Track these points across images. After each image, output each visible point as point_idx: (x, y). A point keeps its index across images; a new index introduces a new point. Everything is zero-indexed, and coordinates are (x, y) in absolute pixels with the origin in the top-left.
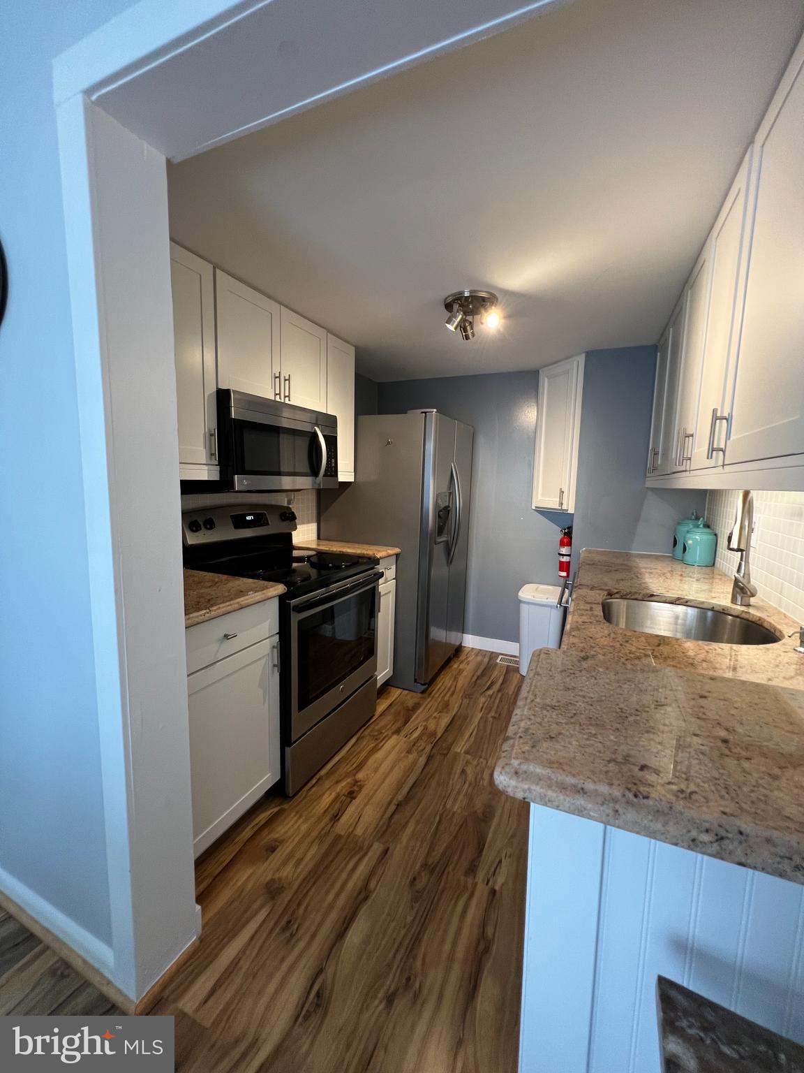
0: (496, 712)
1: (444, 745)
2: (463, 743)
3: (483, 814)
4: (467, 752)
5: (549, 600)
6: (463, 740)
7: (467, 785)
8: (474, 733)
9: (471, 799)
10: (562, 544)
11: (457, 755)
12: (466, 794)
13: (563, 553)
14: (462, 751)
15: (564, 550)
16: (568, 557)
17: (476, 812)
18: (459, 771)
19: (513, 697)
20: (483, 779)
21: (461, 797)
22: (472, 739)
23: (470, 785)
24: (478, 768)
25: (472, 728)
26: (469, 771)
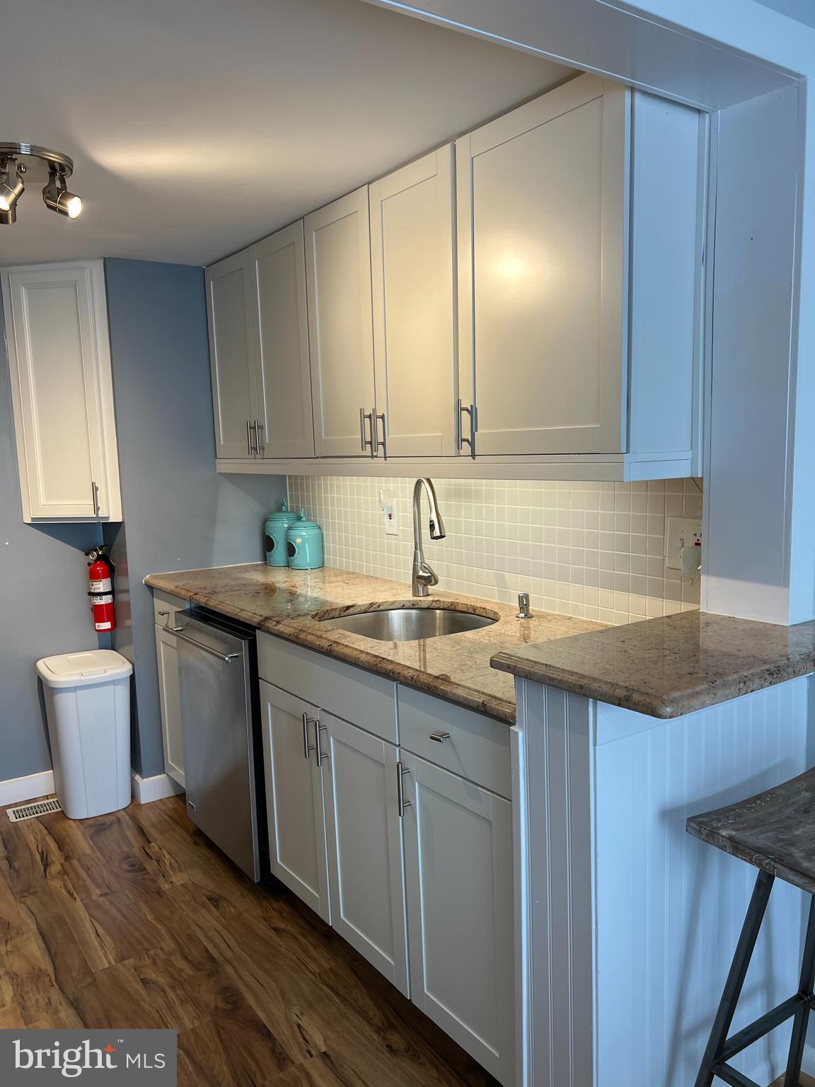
0: (99, 886)
1: (74, 974)
2: (101, 953)
3: (227, 1002)
4: (121, 958)
5: (108, 673)
6: (96, 951)
7: (168, 990)
8: (100, 930)
9: (195, 1002)
10: (94, 576)
11: (109, 972)
12: (181, 1001)
13: (102, 590)
14: (113, 963)
15: (102, 586)
16: (110, 596)
17: (216, 1007)
18: (139, 987)
19: (98, 854)
20: (181, 970)
21: (179, 1009)
22: (108, 940)
23: (173, 988)
24: (159, 962)
25: (88, 926)
26: (151, 975)
